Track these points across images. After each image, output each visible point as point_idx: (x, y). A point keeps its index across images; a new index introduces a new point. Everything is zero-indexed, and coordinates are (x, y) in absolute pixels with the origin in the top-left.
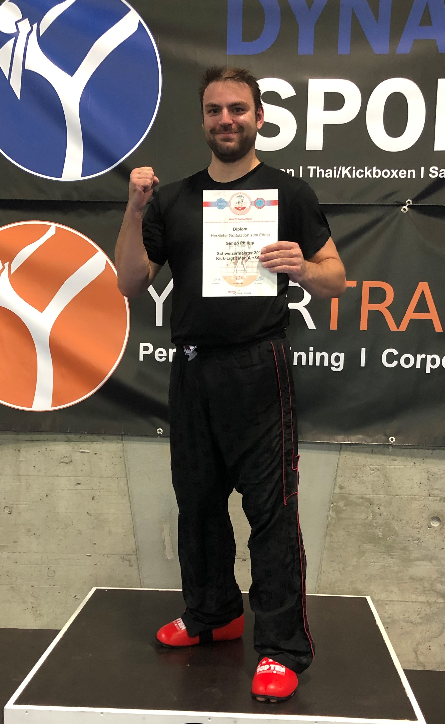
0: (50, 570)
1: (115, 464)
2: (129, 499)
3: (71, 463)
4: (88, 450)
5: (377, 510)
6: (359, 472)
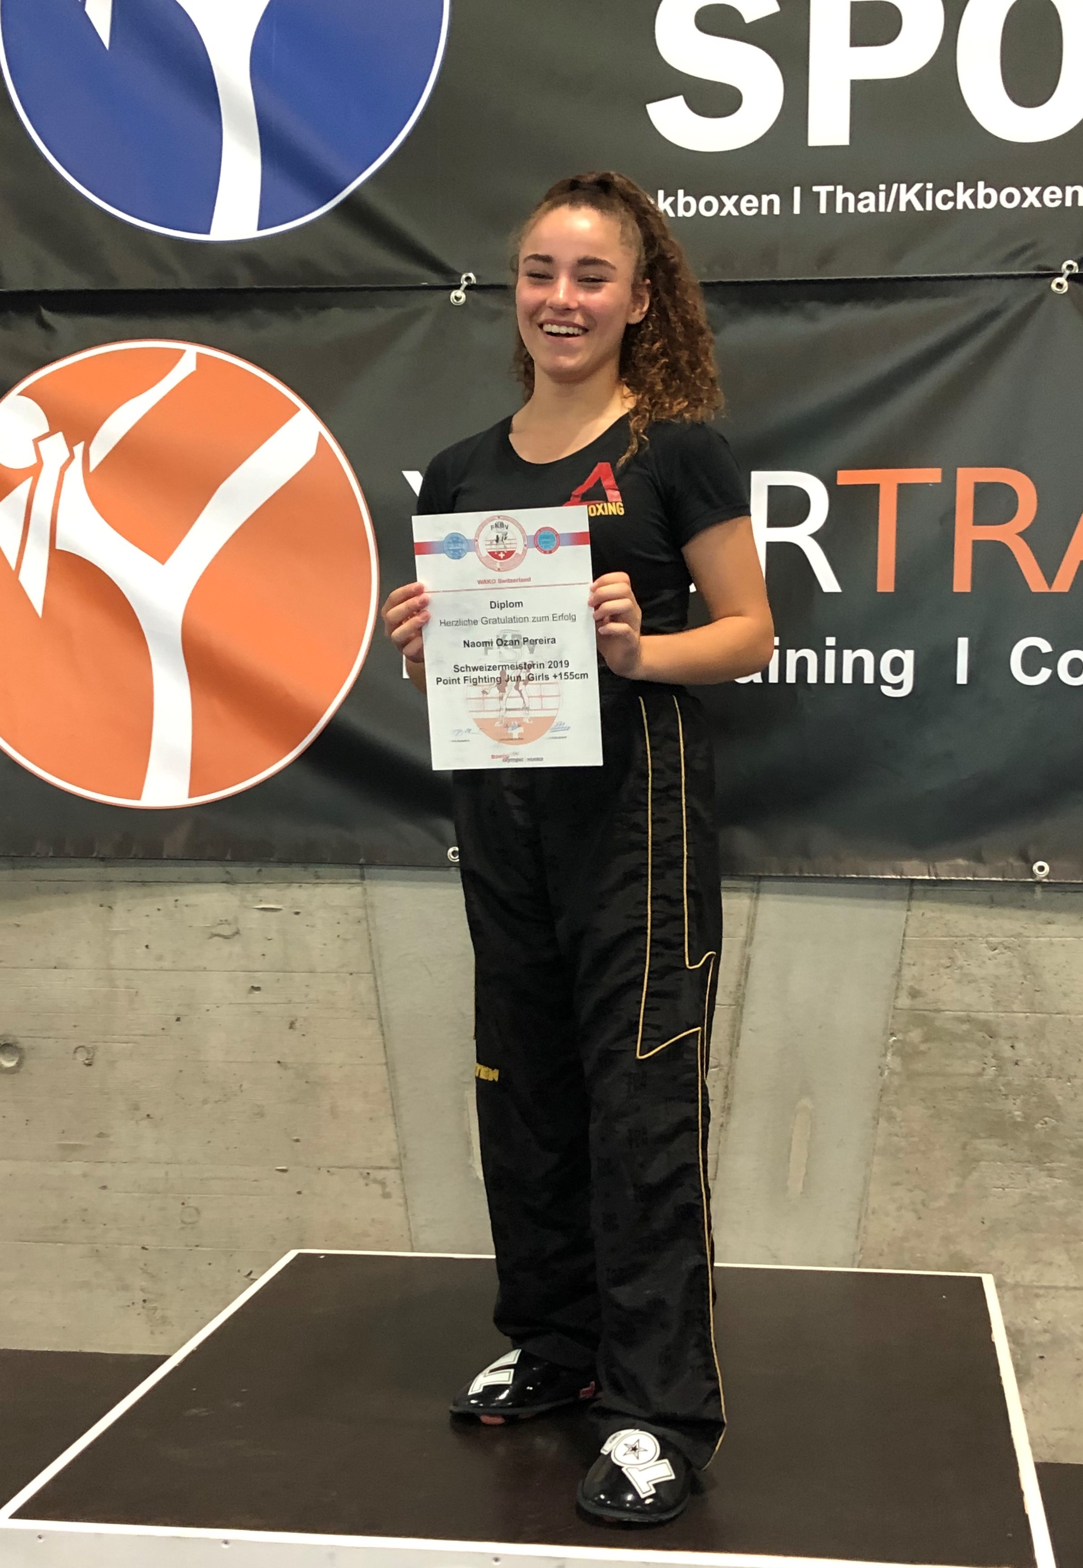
1: (346, 940)
2: (382, 1025)
3: (237, 937)
4: (279, 904)
5: (1007, 1052)
6: (958, 954)
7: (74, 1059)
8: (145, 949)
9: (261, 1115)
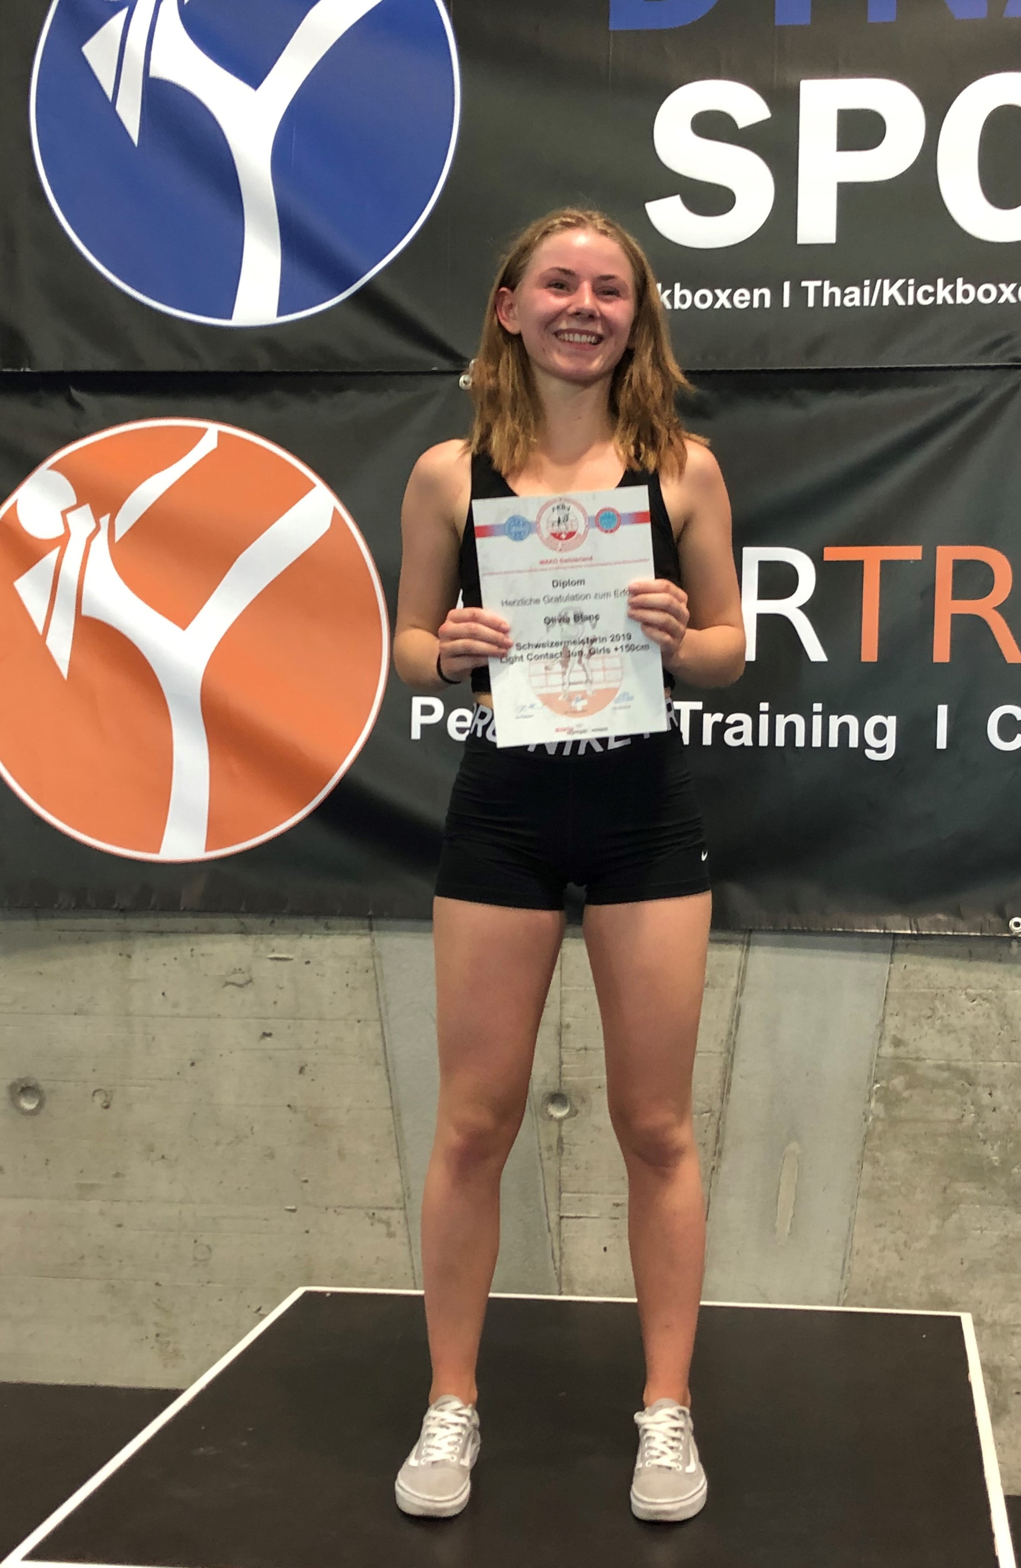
0: (200, 1245)
1: (354, 989)
2: (388, 1071)
3: (250, 984)
4: (291, 954)
5: (985, 1099)
6: (940, 1005)
7: (93, 1101)
8: (160, 996)
9: (272, 1156)
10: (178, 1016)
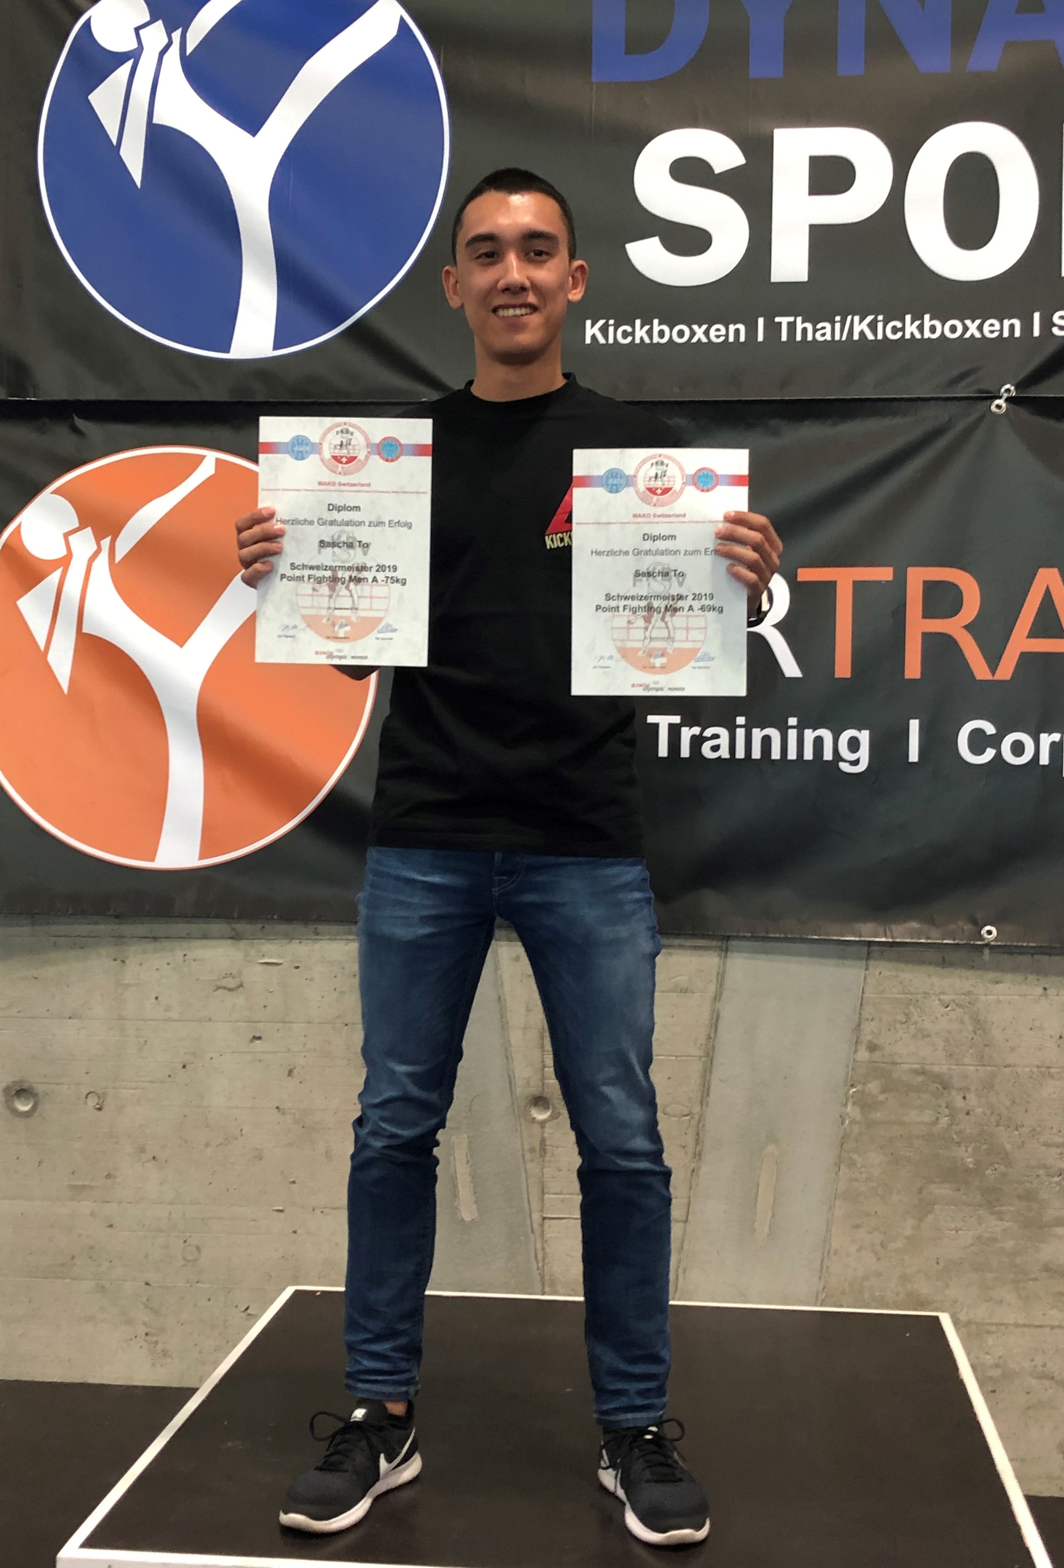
0: (189, 1245)
1: (342, 993)
3: (241, 989)
4: (281, 958)
5: (959, 1102)
6: (914, 1010)
7: (86, 1104)
8: (153, 1000)
9: (260, 1158)
10: (169, 1020)
